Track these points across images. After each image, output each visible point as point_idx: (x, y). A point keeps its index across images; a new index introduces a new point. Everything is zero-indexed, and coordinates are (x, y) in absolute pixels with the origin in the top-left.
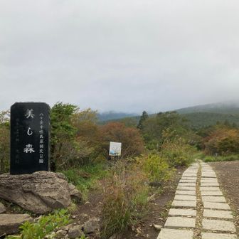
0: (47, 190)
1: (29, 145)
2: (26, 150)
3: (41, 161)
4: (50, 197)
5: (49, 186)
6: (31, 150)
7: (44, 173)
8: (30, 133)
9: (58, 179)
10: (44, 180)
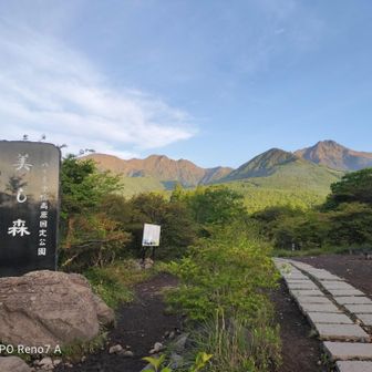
0: (54, 306)
1: (19, 221)
2: (13, 231)
3: (42, 252)
4: (60, 320)
5: (58, 298)
6: (23, 230)
7: (46, 273)
8: (21, 198)
9: (74, 286)
10: (47, 288)
